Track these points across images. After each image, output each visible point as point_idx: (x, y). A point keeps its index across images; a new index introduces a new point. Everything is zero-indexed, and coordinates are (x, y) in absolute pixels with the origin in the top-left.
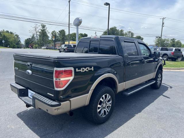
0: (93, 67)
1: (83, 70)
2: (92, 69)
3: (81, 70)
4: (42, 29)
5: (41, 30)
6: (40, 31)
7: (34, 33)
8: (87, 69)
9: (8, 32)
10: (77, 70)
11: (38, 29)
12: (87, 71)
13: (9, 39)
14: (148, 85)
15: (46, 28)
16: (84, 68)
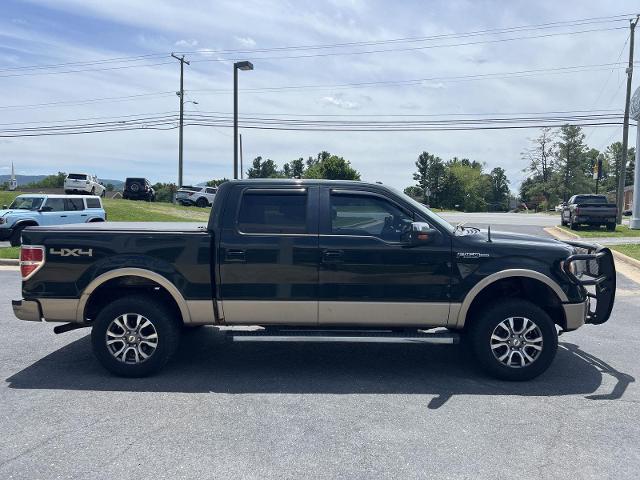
0: (91, 250)
1: (66, 252)
2: (90, 253)
3: (62, 253)
4: (565, 142)
5: (561, 145)
6: (557, 149)
7: (535, 161)
8: (76, 252)
9: (465, 162)
10: (52, 251)
11: (551, 143)
12: (75, 255)
13: (462, 184)
14: (412, 339)
15: (580, 136)
16: (67, 250)
